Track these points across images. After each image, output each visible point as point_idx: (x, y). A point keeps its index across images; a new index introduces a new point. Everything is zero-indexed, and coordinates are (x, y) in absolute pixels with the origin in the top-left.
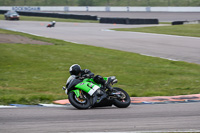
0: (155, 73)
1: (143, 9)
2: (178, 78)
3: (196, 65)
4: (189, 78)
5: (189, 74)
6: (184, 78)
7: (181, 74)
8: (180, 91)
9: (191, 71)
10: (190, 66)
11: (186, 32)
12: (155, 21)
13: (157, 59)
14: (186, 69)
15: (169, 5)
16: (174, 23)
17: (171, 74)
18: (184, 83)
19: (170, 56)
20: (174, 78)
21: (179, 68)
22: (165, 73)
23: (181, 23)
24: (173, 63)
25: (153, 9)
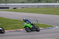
0: (8, 23)
1: (5, 4)
2: (15, 24)
3: (20, 21)
4: (18, 25)
5: (18, 23)
6: (17, 24)
8: (16, 28)
9: (19, 22)
10: (19, 21)
11: (17, 11)
12: (8, 8)
14: (17, 22)
15: (12, 3)
16: (14, 8)
17: (13, 23)
19: (12, 18)
20: (14, 24)
21: (15, 21)
22: (11, 23)
23: (16, 8)
24: (13, 20)
25: (8, 4)
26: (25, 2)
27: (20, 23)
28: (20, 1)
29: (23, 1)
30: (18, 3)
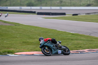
0: (64, 39)
1: (58, 8)
2: (76, 42)
4: (81, 42)
5: (81, 40)
6: (79, 41)
7: (76, 40)
8: (76, 48)
9: (82, 38)
11: (79, 19)
12: (64, 14)
13: (65, 32)
14: (79, 37)
15: (71, 6)
16: (73, 15)
17: (72, 40)
18: (78, 44)
19: (71, 31)
21: (76, 37)
22: (69, 39)
23: (77, 15)
24: (73, 34)
25: (63, 8)
26: (92, 4)
27: (84, 39)
28: (84, 3)
29: (89, 3)
30: (80, 6)
